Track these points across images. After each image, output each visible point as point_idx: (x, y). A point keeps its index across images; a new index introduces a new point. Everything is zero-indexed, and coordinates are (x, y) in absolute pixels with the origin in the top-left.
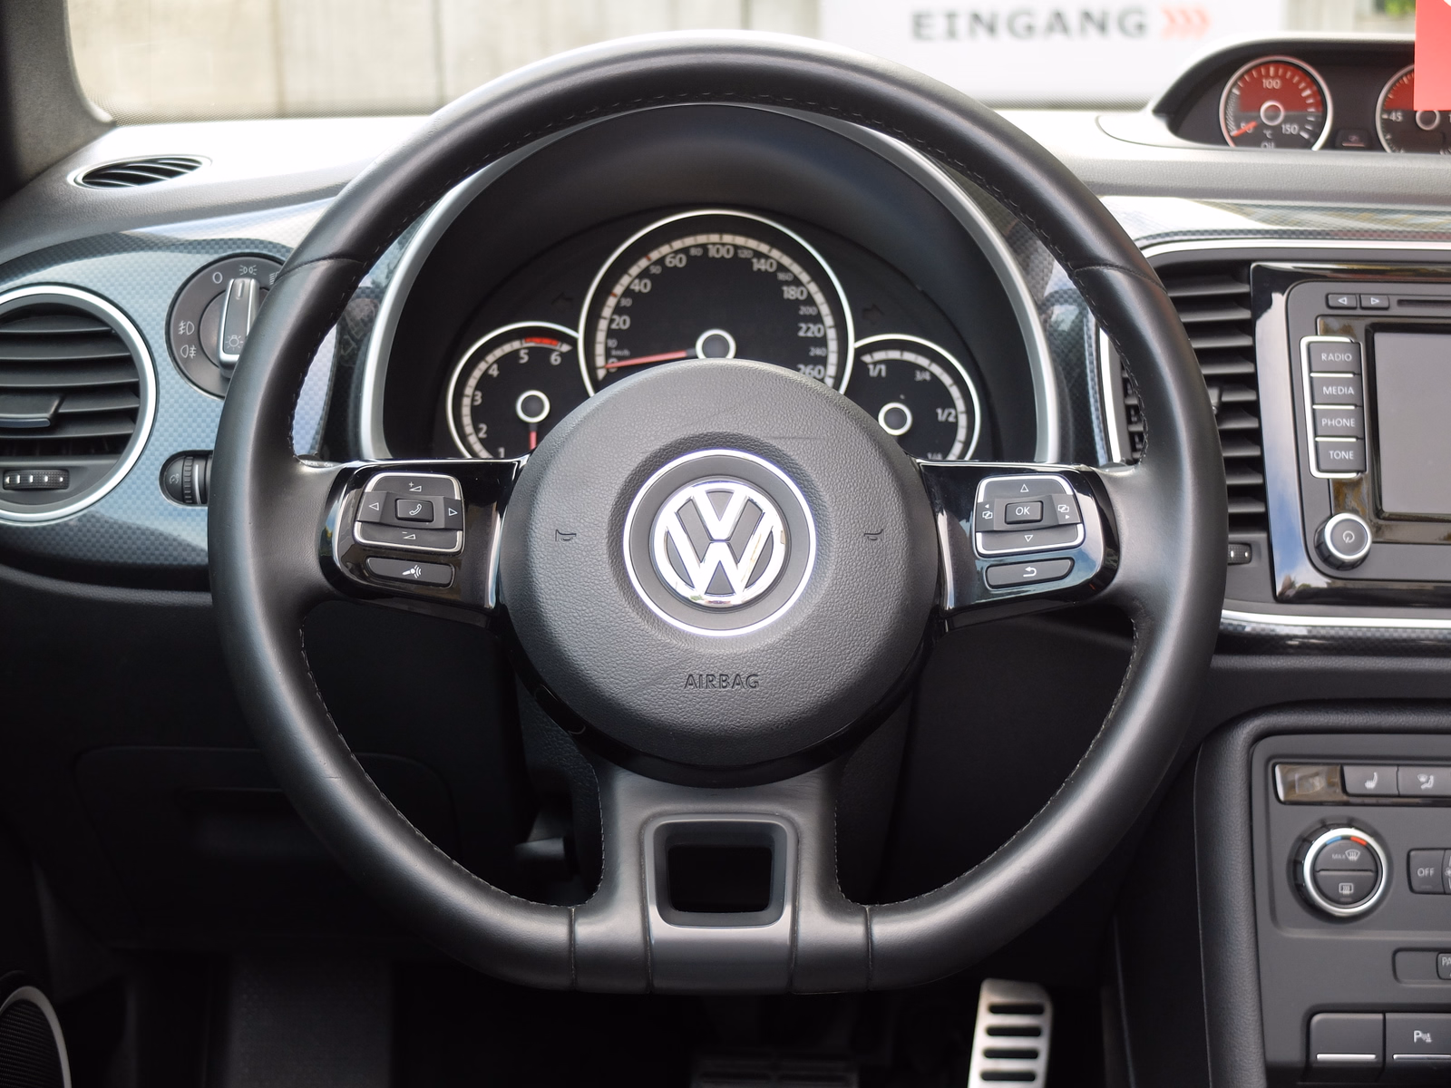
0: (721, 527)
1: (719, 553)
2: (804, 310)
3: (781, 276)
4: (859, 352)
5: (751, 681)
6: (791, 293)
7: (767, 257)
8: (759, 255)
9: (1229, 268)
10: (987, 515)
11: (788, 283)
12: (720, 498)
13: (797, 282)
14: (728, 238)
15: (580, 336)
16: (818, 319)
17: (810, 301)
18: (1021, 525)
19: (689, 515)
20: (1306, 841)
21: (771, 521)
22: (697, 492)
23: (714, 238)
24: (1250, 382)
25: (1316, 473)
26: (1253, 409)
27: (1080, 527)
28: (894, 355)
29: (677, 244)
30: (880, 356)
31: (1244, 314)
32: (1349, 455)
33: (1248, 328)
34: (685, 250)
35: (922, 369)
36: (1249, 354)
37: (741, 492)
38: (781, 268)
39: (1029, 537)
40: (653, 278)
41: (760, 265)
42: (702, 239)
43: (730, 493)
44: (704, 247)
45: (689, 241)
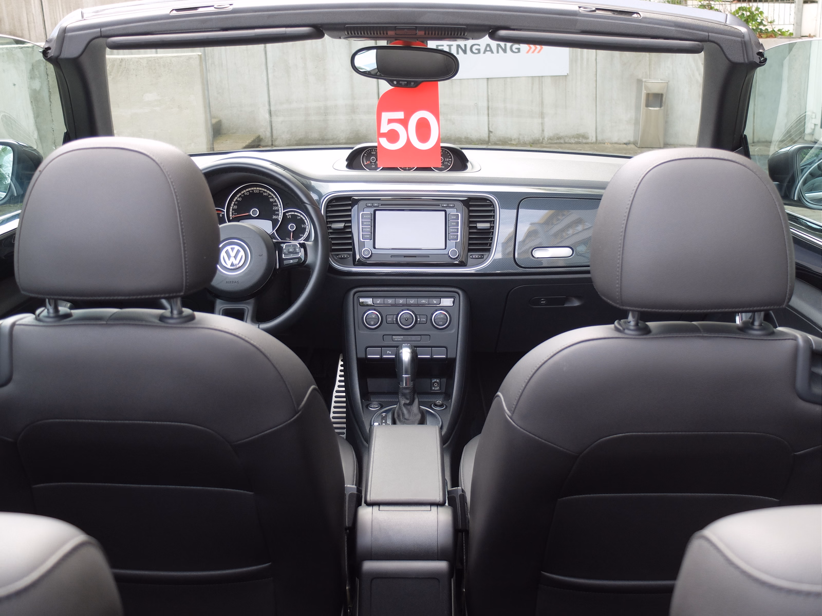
0: (233, 254)
1: (232, 259)
2: (274, 204)
3: (269, 196)
4: (284, 213)
5: (238, 282)
6: (271, 200)
7: (266, 192)
8: (264, 192)
9: (348, 198)
10: (285, 251)
11: (271, 198)
12: (232, 249)
13: (273, 198)
14: (258, 188)
15: (225, 211)
16: (277, 205)
17: (275, 202)
18: (290, 253)
19: (227, 252)
20: (365, 313)
21: (242, 253)
22: (229, 248)
23: (255, 188)
24: (350, 221)
25: (361, 240)
26: (350, 227)
27: (300, 253)
28: (293, 213)
29: (247, 190)
30: (290, 213)
31: (350, 208)
32: (368, 236)
33: (350, 210)
34: (249, 191)
35: (299, 216)
36: (350, 216)
37: (237, 248)
38: (269, 194)
39: (292, 255)
40: (242, 197)
41: (265, 194)
42: (252, 189)
43: (234, 248)
44: (253, 190)
45: (250, 189)
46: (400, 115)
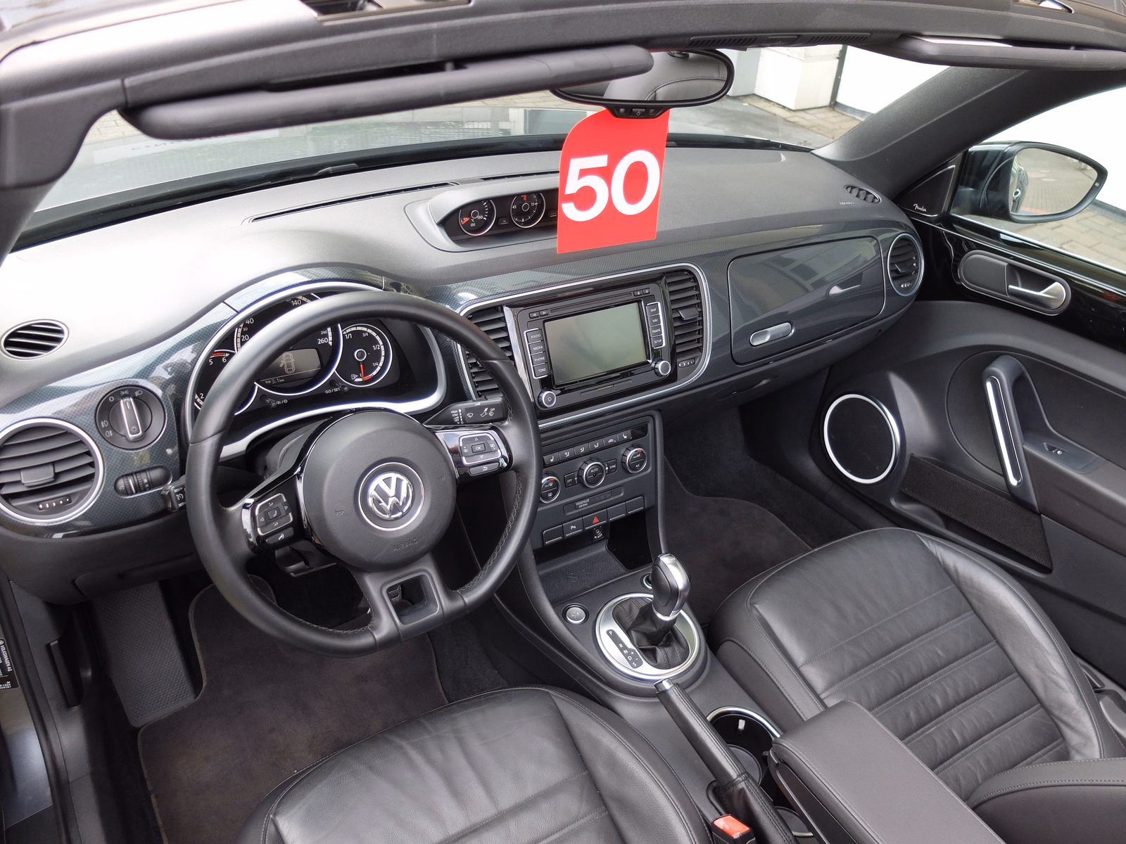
0: (391, 491)
5: (414, 540)
9: (495, 307)
10: (466, 451)
12: (387, 480)
18: (478, 452)
21: (405, 482)
22: (379, 481)
24: (509, 349)
27: (499, 451)
28: (354, 329)
30: (348, 331)
31: (503, 325)
32: (544, 370)
33: (504, 330)
35: (365, 332)
36: (506, 339)
37: (394, 476)
39: (482, 456)
43: (390, 478)
46: (601, 161)
